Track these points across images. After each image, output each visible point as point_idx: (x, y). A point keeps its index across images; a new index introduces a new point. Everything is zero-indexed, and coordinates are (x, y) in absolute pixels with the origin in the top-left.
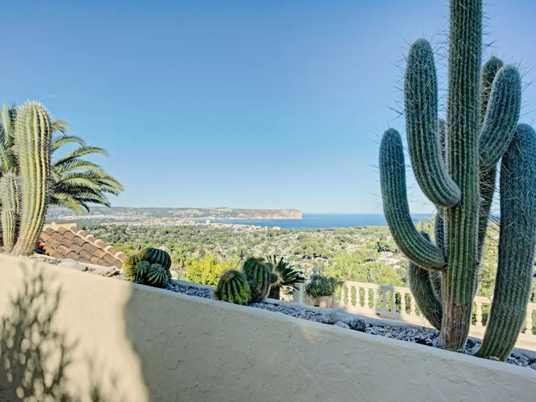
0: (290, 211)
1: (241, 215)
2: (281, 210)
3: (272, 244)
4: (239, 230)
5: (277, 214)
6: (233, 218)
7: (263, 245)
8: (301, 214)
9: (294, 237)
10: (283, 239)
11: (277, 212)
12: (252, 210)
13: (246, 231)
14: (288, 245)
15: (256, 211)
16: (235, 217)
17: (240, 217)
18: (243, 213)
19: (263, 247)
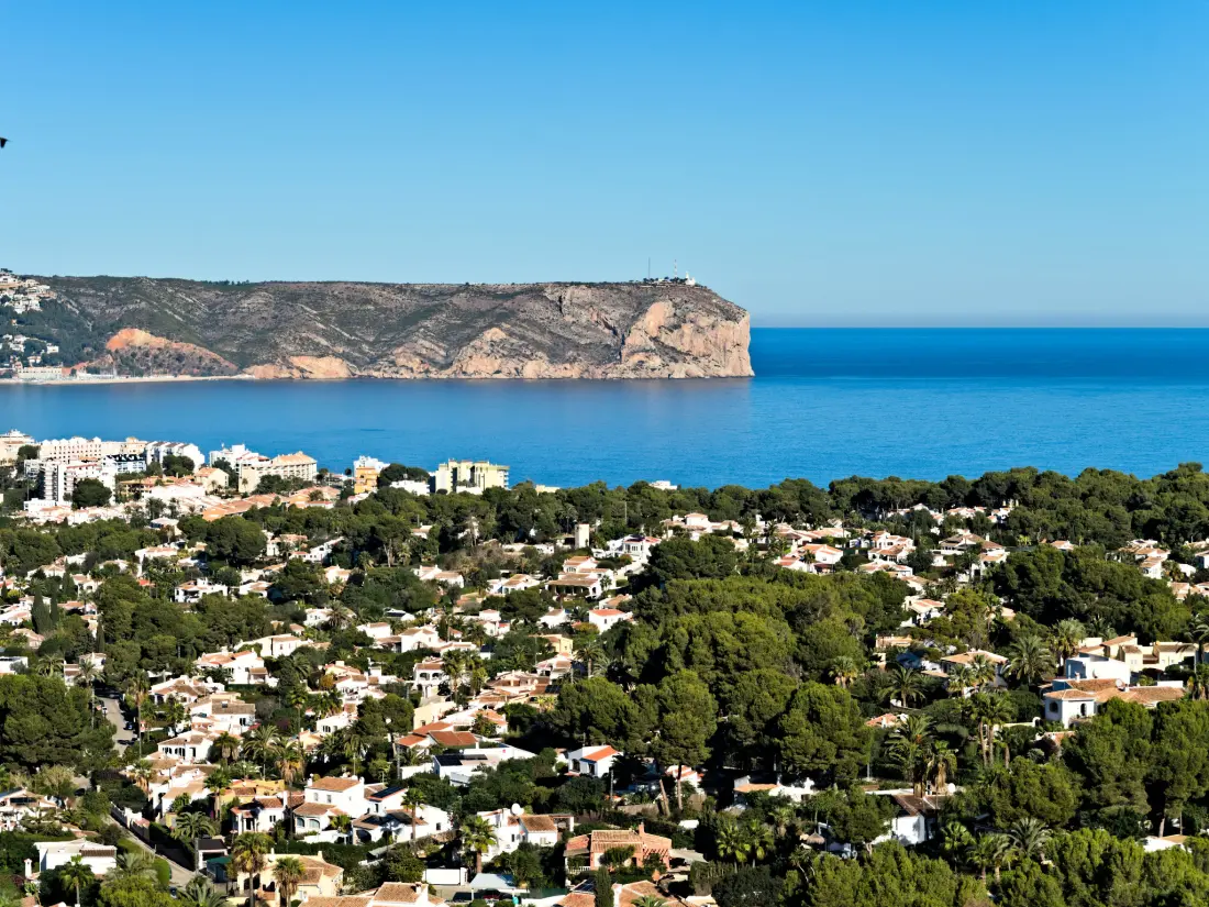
0: (640, 296)
1: (141, 337)
2: (536, 292)
3: (379, 633)
4: (87, 493)
5: (495, 334)
6: (54, 375)
7: (284, 646)
8: (740, 332)
9: (605, 564)
10: (497, 587)
11: (498, 319)
12: (247, 289)
13: (155, 506)
14: (524, 651)
15: (288, 295)
16: (68, 360)
17: (130, 362)
18: (151, 323)
19: (273, 666)
